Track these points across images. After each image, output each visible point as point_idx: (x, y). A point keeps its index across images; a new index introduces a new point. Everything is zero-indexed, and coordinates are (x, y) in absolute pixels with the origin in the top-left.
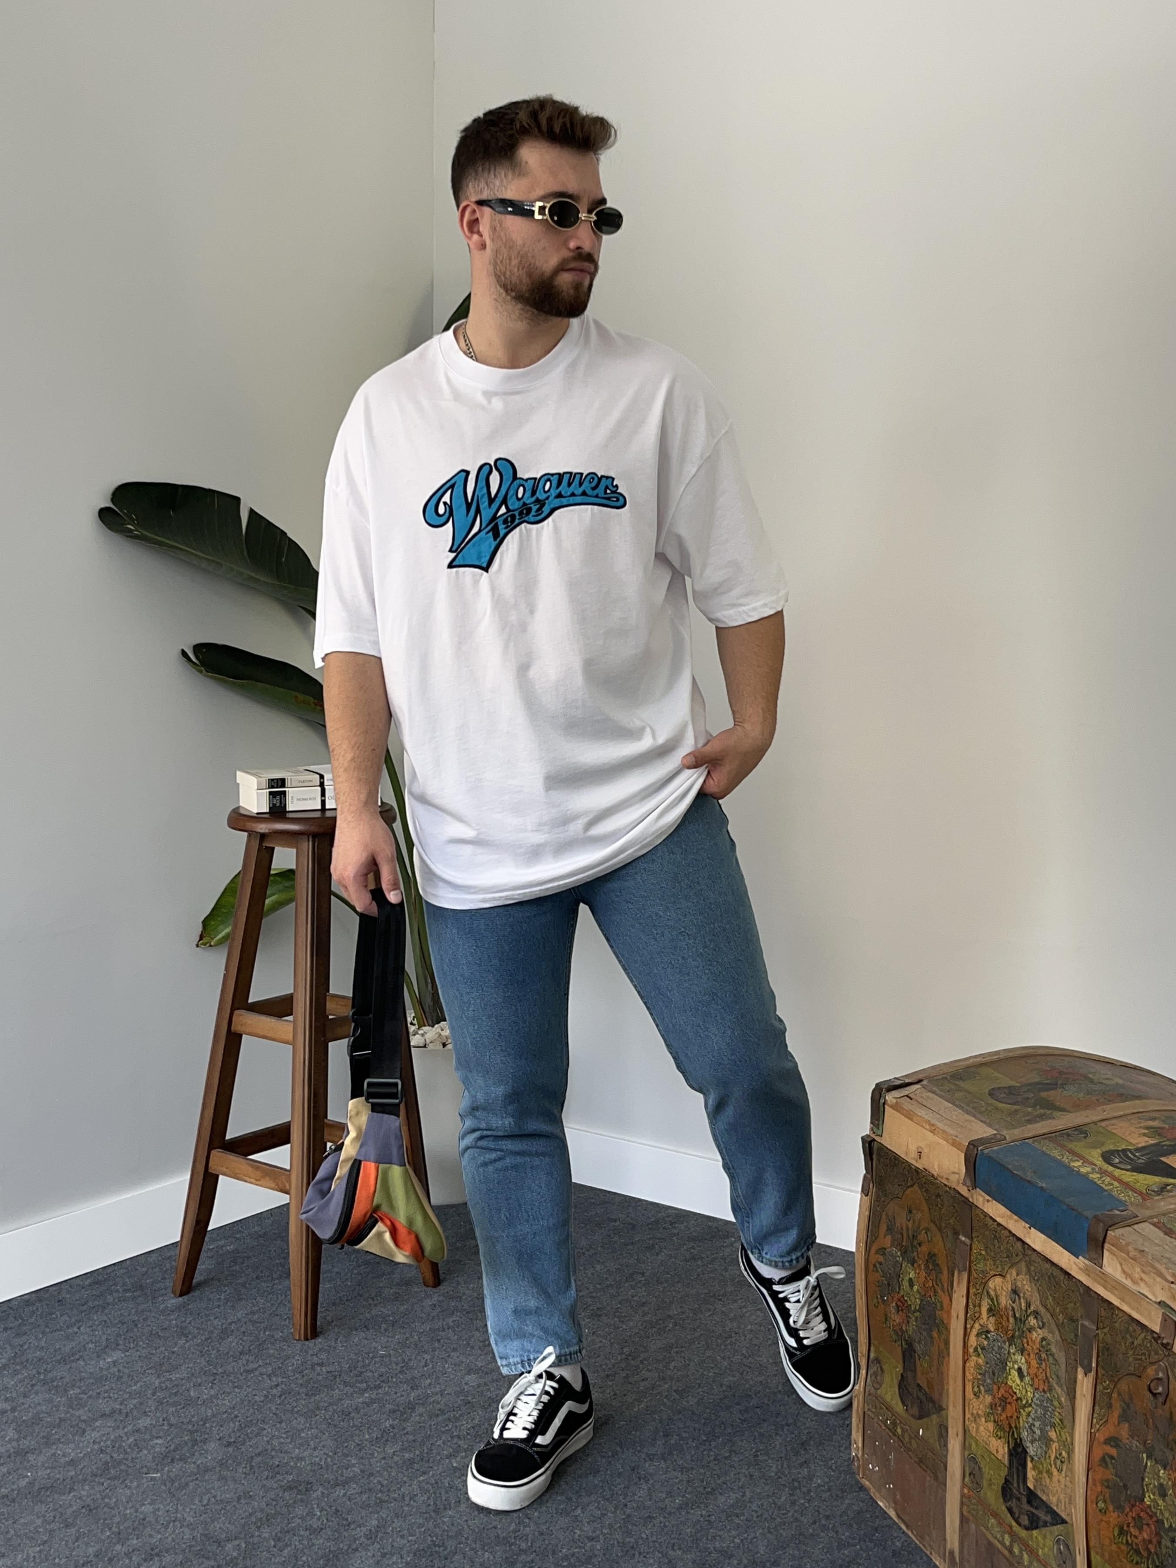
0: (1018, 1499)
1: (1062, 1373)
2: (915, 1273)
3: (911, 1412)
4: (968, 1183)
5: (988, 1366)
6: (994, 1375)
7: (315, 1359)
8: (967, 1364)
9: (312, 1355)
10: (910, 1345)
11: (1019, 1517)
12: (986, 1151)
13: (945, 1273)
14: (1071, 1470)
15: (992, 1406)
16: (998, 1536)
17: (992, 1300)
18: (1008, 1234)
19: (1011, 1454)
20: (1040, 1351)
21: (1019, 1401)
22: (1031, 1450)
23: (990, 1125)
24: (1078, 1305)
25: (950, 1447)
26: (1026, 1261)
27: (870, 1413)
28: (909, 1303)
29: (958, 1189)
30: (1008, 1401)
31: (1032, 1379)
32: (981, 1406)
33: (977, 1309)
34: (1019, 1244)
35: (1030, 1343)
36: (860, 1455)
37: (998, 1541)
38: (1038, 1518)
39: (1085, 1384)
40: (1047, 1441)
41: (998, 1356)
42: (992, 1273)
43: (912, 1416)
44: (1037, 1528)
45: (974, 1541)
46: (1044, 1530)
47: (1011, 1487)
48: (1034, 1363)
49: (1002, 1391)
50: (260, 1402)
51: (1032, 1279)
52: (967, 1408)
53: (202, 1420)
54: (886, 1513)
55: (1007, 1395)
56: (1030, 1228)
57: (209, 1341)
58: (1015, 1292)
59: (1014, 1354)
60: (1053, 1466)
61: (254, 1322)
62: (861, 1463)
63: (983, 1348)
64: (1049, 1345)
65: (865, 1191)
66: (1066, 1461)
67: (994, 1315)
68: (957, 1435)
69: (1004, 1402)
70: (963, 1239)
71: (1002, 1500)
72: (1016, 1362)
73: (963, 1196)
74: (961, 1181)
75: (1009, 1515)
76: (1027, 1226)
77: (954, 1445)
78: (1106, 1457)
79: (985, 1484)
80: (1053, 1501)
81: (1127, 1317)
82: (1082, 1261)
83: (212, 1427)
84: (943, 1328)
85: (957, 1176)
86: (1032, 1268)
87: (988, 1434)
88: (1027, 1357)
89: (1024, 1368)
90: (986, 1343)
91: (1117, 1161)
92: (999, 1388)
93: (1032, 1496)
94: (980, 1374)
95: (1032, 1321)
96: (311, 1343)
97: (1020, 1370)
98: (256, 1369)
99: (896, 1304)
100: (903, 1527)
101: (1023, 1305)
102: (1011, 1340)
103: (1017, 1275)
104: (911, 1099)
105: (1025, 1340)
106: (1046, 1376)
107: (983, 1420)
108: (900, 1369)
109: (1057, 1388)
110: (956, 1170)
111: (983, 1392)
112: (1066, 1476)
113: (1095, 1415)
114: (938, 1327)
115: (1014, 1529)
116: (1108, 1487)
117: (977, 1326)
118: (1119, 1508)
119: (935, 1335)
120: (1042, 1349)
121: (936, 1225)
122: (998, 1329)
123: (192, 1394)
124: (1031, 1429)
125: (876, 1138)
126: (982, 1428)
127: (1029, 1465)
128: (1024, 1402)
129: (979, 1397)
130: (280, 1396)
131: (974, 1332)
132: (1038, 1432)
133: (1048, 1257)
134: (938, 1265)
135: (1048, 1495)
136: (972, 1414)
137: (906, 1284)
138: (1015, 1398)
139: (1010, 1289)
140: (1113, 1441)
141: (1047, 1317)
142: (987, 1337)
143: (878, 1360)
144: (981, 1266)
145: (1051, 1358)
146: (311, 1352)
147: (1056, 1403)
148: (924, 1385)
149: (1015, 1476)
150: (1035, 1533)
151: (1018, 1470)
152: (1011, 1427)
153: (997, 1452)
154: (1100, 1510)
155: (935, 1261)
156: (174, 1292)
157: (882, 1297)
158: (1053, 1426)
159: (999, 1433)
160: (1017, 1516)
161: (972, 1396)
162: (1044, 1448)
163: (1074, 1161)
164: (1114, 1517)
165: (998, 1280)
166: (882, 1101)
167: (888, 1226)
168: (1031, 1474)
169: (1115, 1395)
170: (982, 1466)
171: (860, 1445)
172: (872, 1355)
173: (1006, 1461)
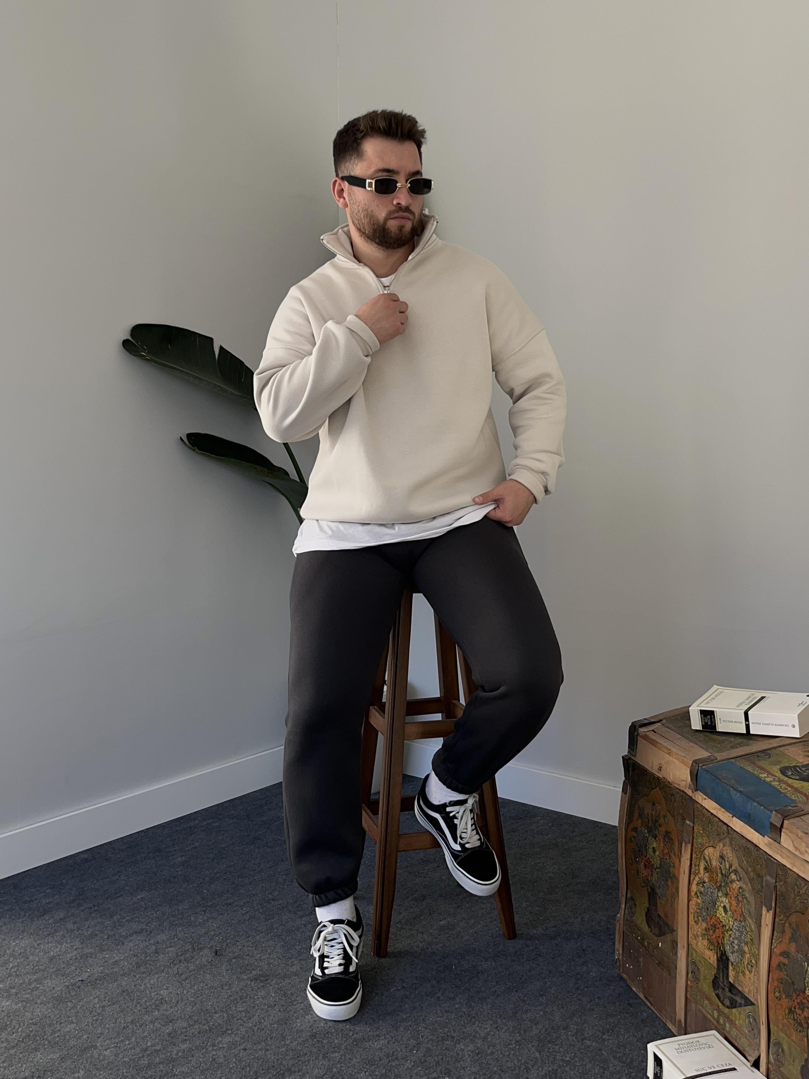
0: (723, 989)
1: (752, 909)
2: (657, 844)
3: (653, 932)
4: (692, 786)
5: (704, 904)
6: (708, 909)
8: (690, 903)
10: (653, 889)
11: (723, 1000)
12: (704, 767)
13: (677, 844)
14: (758, 973)
15: (706, 930)
16: (710, 1012)
17: (707, 862)
18: (717, 820)
19: (718, 960)
20: (738, 895)
21: (724, 928)
22: (732, 958)
23: (706, 750)
24: (763, 866)
25: (679, 955)
26: (729, 838)
27: (626, 932)
28: (653, 863)
29: (685, 790)
30: (717, 927)
31: (733, 914)
32: (699, 930)
33: (697, 868)
34: (725, 827)
35: (732, 890)
36: (621, 958)
37: (710, 1014)
38: (736, 1001)
39: (767, 918)
40: (743, 953)
41: (711, 898)
42: (707, 845)
43: (654, 934)
44: (735, 1007)
45: (695, 1014)
46: (739, 1009)
47: (718, 980)
48: (734, 903)
49: (713, 920)
51: (733, 849)
52: (690, 930)
54: (637, 995)
55: (716, 923)
56: (733, 817)
58: (722, 857)
59: (721, 897)
60: (746, 969)
62: (621, 962)
63: (701, 893)
64: (743, 891)
65: (624, 791)
66: (755, 966)
67: (708, 872)
68: (684, 948)
69: (714, 927)
70: (688, 823)
71: (712, 989)
72: (722, 902)
73: (688, 795)
74: (688, 786)
75: (717, 999)
76: (731, 815)
77: (682, 954)
78: (781, 964)
79: (702, 978)
80: (746, 991)
81: (796, 875)
82: (767, 839)
84: (675, 879)
85: (685, 783)
86: (733, 843)
87: (704, 947)
88: (729, 899)
89: (728, 906)
90: (702, 889)
91: (790, 773)
92: (711, 919)
93: (732, 987)
94: (699, 909)
95: (733, 876)
97: (724, 907)
99: (645, 864)
100: (648, 1004)
101: (727, 866)
102: (719, 888)
103: (724, 847)
104: (655, 732)
105: (728, 888)
106: (742, 911)
107: (701, 938)
108: (647, 905)
109: (749, 919)
110: (684, 779)
111: (700, 921)
112: (754, 975)
113: (774, 937)
114: (671, 878)
115: (720, 1007)
116: (782, 983)
117: (697, 879)
118: (789, 996)
119: (670, 883)
120: (739, 894)
121: (671, 814)
122: (711, 881)
124: (732, 945)
125: (632, 757)
126: (700, 944)
127: (731, 968)
128: (727, 928)
129: (698, 923)
131: (695, 882)
132: (736, 947)
133: (745, 836)
134: (672, 839)
135: (742, 987)
136: (694, 934)
137: (651, 850)
138: (721, 925)
139: (718, 856)
140: (785, 954)
141: (742, 873)
142: (704, 886)
143: (632, 899)
144: (700, 840)
145: (745, 900)
147: (748, 929)
148: (662, 915)
149: (721, 974)
150: (734, 1010)
151: (723, 971)
152: (718, 943)
153: (710, 958)
154: (777, 998)
155: (669, 837)
157: (635, 859)
158: (746, 943)
159: (710, 947)
160: (722, 999)
161: (694, 923)
162: (740, 957)
163: (761, 774)
164: (785, 1002)
165: (711, 850)
166: (636, 733)
167: (639, 813)
168: (731, 973)
169: (787, 925)
170: (700, 967)
171: (621, 952)
172: (629, 895)
173: (715, 965)
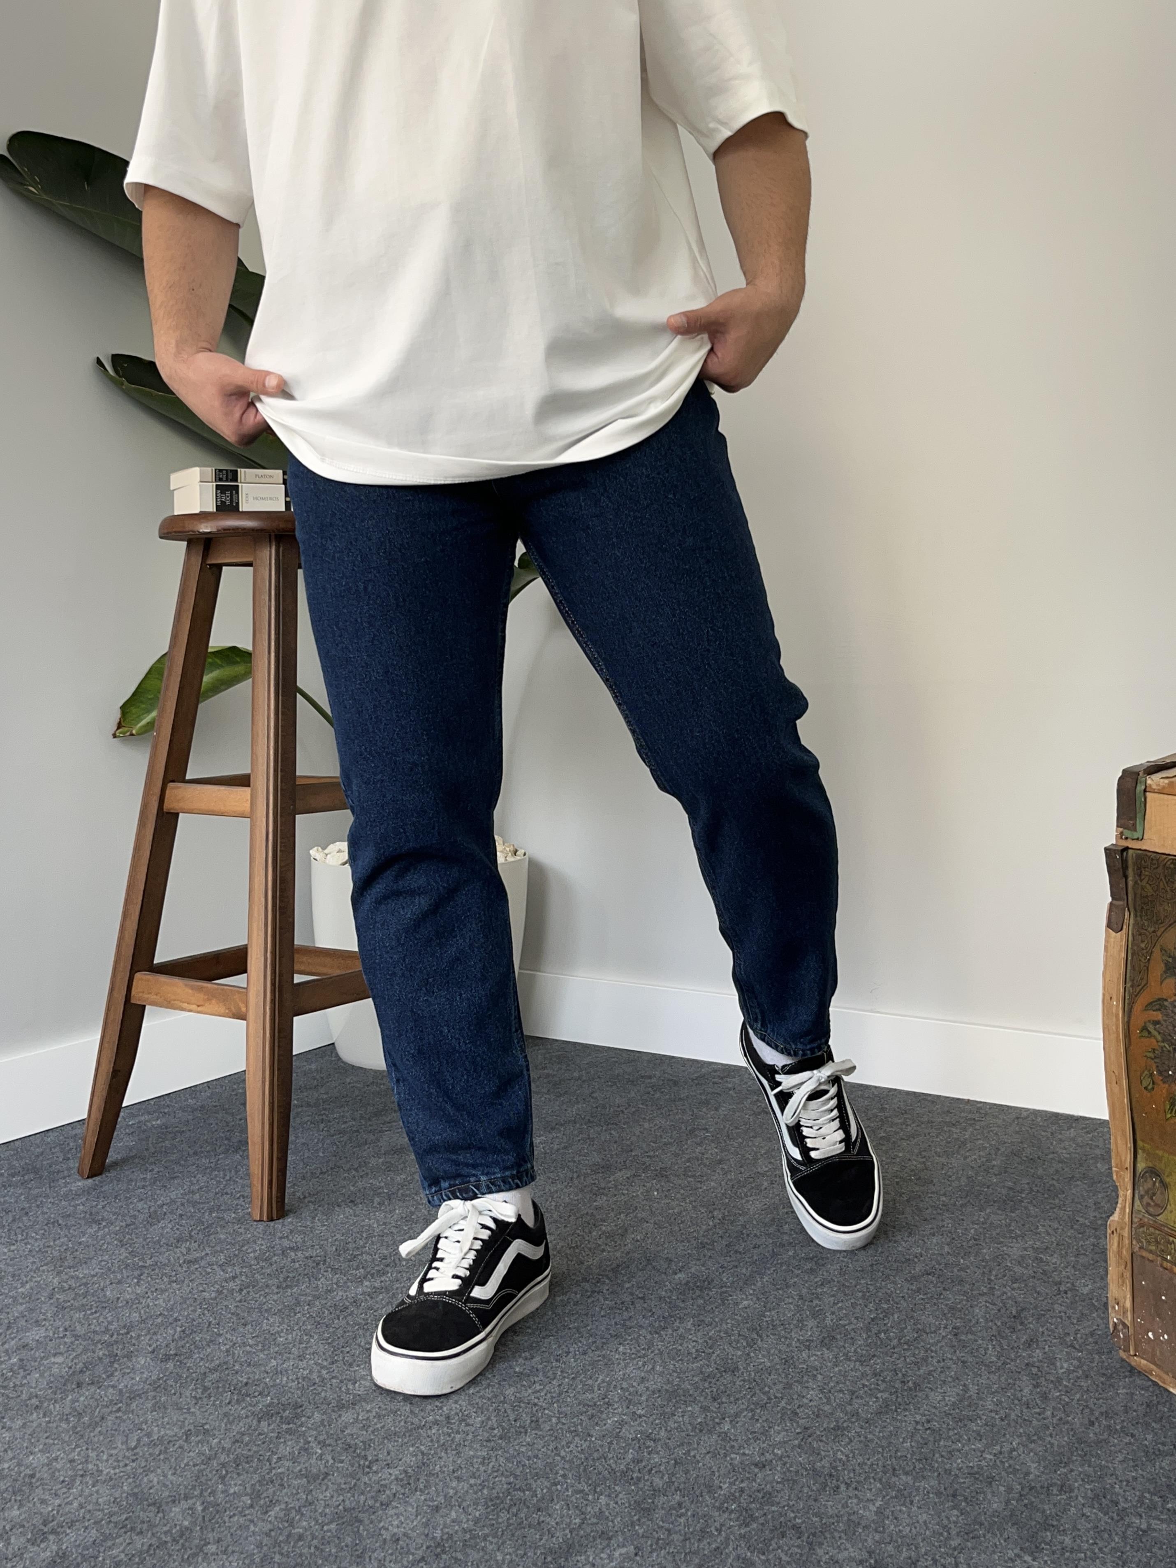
7: (286, 1243)
9: (281, 1238)
27: (1145, 1254)
36: (1128, 1320)
50: (211, 1299)
53: (124, 1327)
57: (132, 1227)
61: (194, 1204)
62: (1131, 1331)
65: (1113, 924)
83: (139, 1336)
96: (278, 1224)
98: (202, 1258)
123: (108, 1293)
125: (1134, 844)
130: (241, 1290)
143: (1153, 1172)
146: (279, 1235)
156: (80, 1172)
157: (1163, 1072)
166: (1140, 788)
171: (1128, 1304)
172: (1141, 1166)
